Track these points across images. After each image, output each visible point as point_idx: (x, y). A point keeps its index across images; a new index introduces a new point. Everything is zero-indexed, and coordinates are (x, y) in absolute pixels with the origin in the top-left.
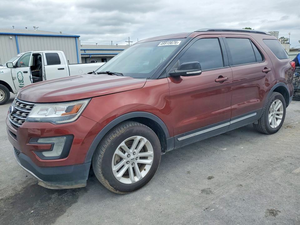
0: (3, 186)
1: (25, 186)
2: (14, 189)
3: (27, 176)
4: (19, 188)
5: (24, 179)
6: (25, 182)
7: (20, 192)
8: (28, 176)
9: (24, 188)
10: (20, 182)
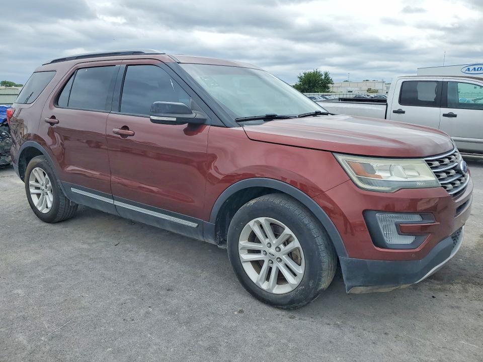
0: (477, 304)
1: (448, 286)
2: (466, 291)
3: (433, 297)
4: (457, 287)
5: (442, 295)
6: (444, 290)
7: (460, 282)
8: (431, 296)
9: (452, 284)
10: (450, 294)
